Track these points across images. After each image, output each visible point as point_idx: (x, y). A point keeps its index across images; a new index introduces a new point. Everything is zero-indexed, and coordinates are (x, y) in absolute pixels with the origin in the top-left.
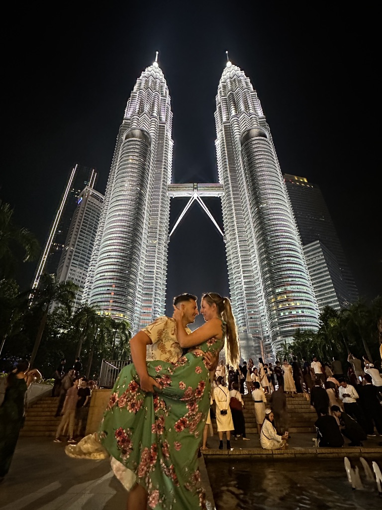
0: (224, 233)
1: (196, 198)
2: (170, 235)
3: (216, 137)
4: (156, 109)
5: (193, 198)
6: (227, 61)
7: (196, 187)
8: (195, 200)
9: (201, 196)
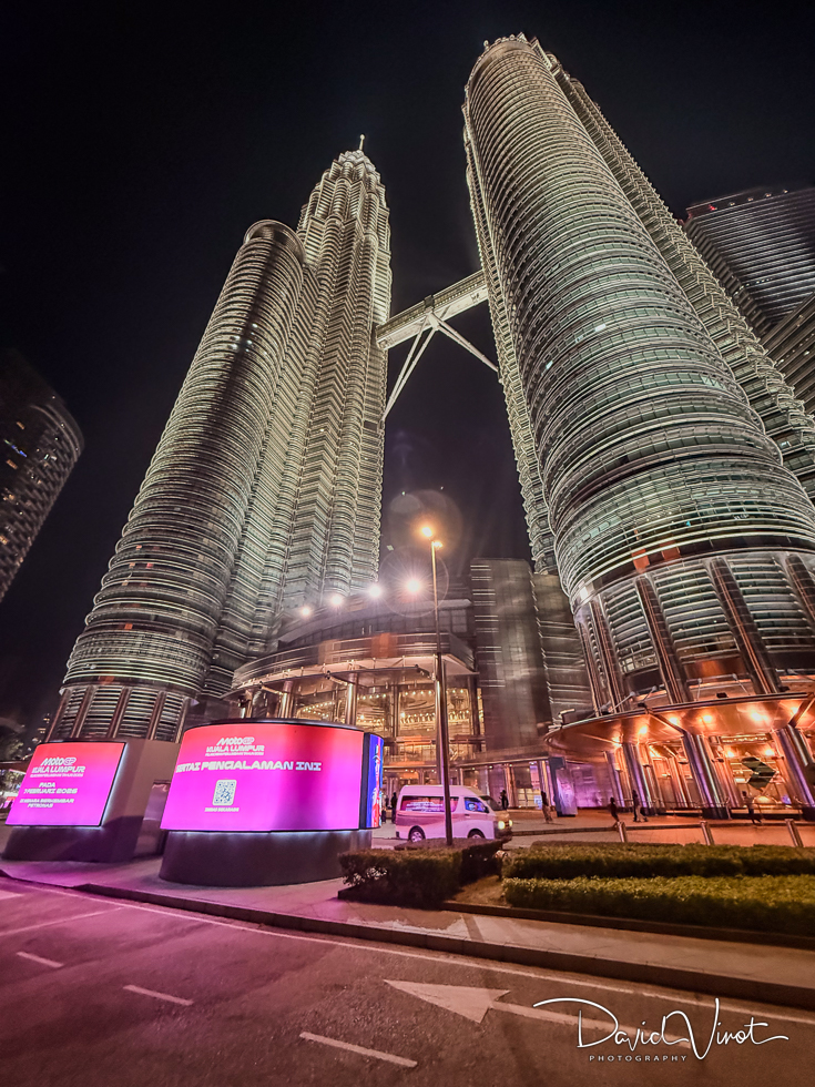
0: (498, 365)
1: (436, 328)
5: (427, 331)
7: (429, 304)
9: (446, 317)
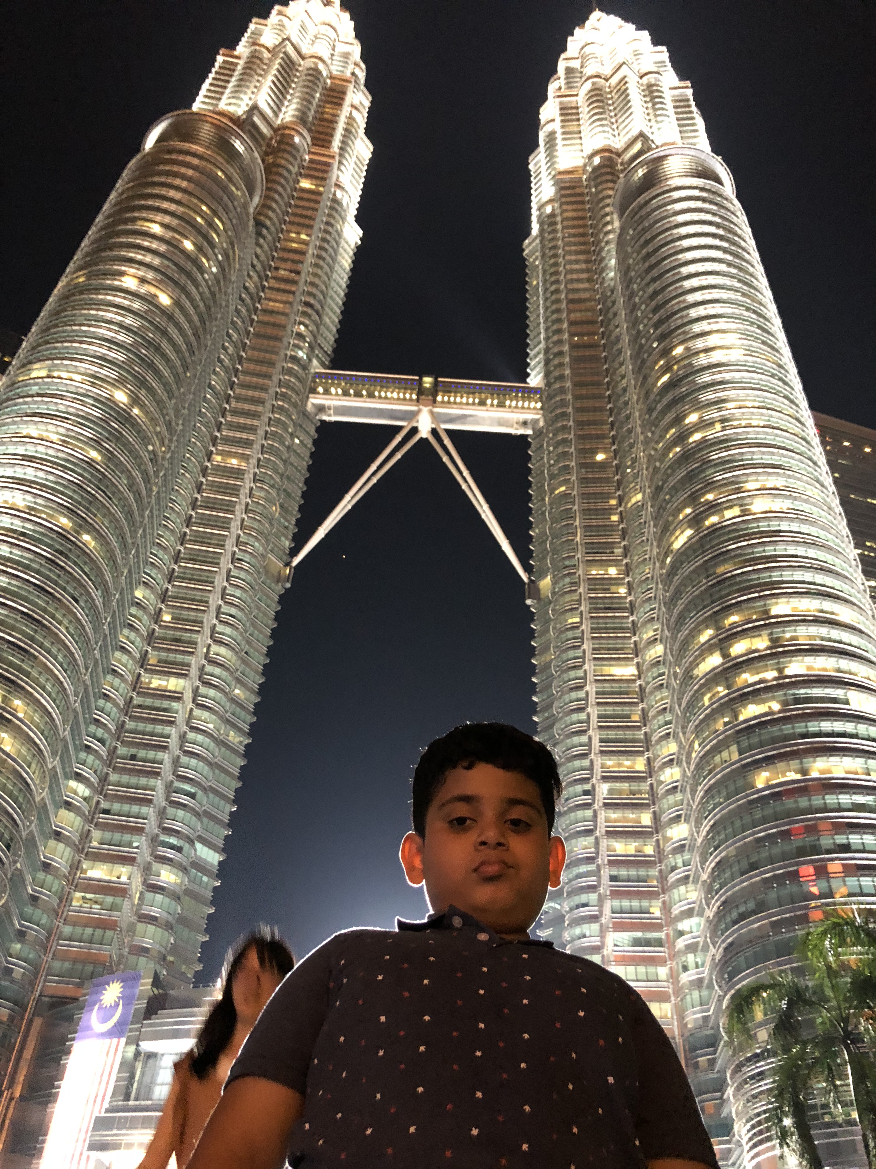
0: (528, 568)
1: (424, 432)
2: (297, 561)
3: (527, 232)
5: (414, 430)
7: (428, 388)
8: (424, 441)
9: (451, 426)
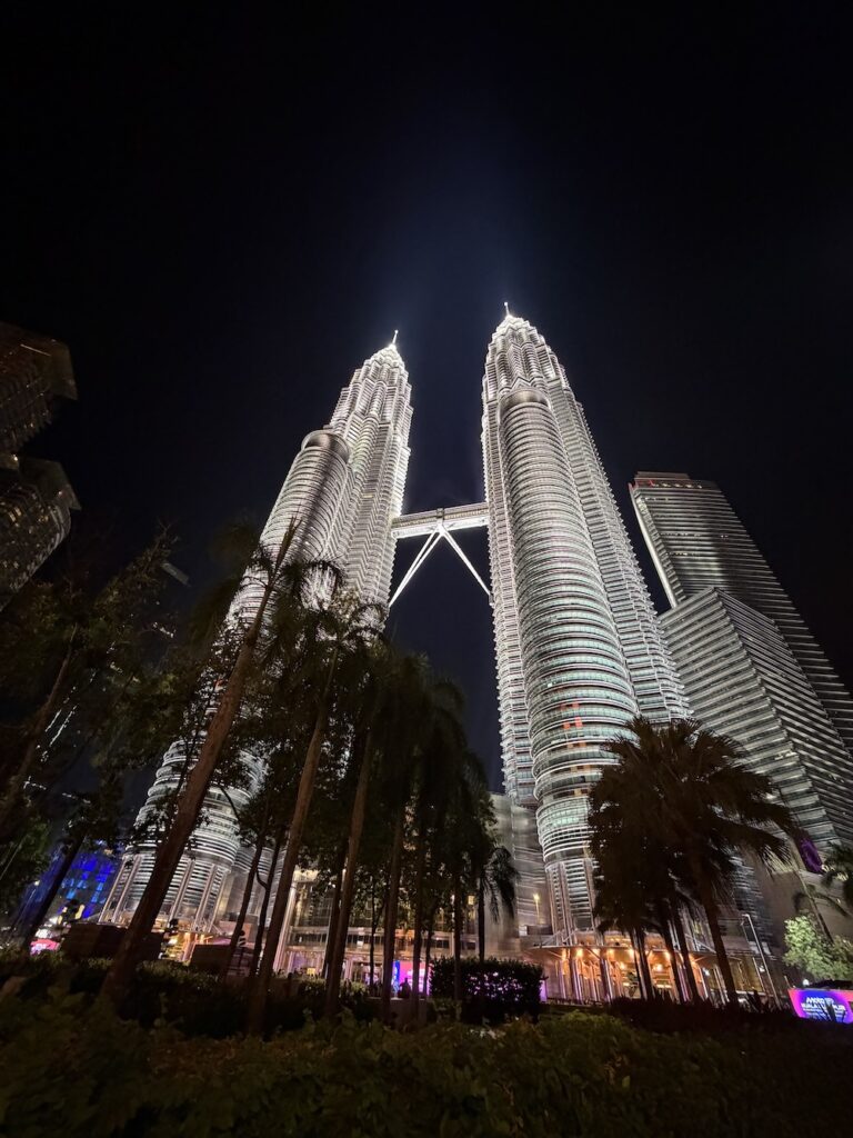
0: (490, 589)
1: (442, 534)
4: (376, 404)
5: (438, 534)
6: (505, 314)
7: (440, 514)
8: (443, 539)
9: (452, 529)
